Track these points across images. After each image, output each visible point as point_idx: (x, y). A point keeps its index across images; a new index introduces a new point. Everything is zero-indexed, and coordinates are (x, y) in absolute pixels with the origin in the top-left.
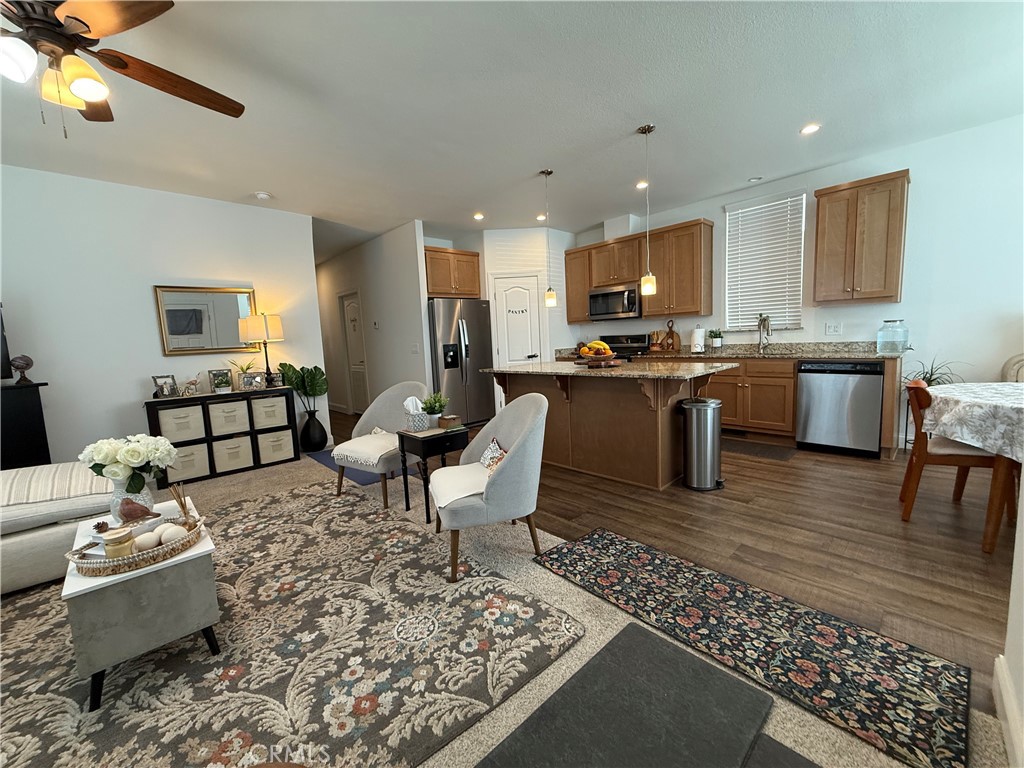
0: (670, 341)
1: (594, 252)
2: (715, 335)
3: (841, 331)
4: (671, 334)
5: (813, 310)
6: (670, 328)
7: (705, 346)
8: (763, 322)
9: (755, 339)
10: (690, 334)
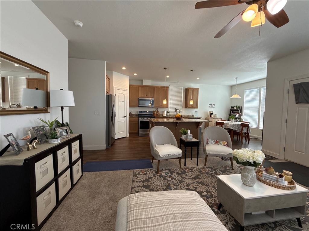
0: (157, 113)
1: (140, 87)
2: (168, 112)
3: (188, 113)
4: (157, 112)
5: (184, 109)
6: (157, 110)
7: (166, 115)
8: (176, 110)
9: (175, 113)
10: (163, 112)
